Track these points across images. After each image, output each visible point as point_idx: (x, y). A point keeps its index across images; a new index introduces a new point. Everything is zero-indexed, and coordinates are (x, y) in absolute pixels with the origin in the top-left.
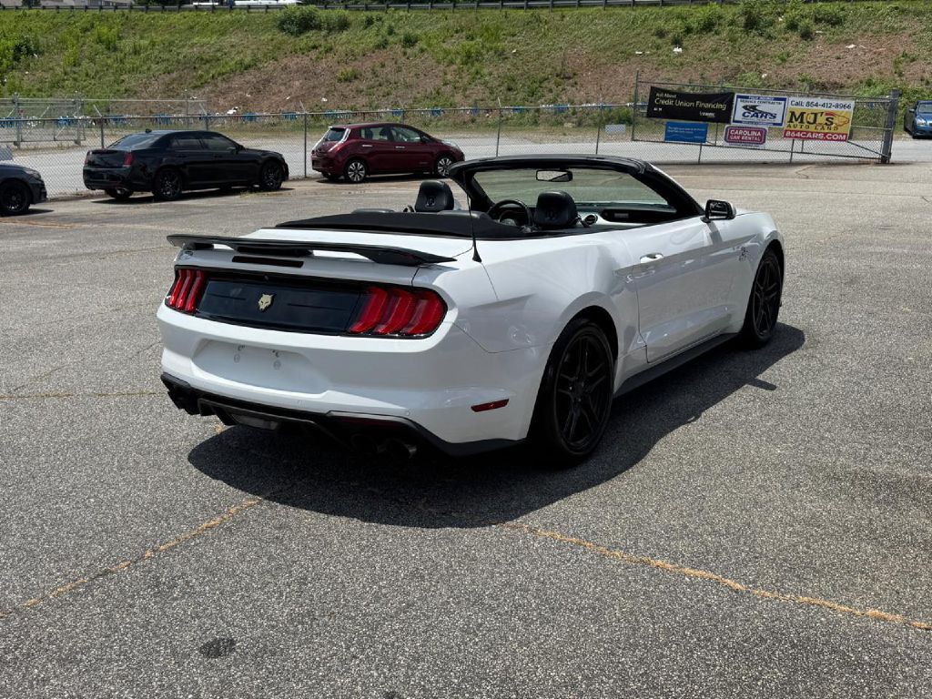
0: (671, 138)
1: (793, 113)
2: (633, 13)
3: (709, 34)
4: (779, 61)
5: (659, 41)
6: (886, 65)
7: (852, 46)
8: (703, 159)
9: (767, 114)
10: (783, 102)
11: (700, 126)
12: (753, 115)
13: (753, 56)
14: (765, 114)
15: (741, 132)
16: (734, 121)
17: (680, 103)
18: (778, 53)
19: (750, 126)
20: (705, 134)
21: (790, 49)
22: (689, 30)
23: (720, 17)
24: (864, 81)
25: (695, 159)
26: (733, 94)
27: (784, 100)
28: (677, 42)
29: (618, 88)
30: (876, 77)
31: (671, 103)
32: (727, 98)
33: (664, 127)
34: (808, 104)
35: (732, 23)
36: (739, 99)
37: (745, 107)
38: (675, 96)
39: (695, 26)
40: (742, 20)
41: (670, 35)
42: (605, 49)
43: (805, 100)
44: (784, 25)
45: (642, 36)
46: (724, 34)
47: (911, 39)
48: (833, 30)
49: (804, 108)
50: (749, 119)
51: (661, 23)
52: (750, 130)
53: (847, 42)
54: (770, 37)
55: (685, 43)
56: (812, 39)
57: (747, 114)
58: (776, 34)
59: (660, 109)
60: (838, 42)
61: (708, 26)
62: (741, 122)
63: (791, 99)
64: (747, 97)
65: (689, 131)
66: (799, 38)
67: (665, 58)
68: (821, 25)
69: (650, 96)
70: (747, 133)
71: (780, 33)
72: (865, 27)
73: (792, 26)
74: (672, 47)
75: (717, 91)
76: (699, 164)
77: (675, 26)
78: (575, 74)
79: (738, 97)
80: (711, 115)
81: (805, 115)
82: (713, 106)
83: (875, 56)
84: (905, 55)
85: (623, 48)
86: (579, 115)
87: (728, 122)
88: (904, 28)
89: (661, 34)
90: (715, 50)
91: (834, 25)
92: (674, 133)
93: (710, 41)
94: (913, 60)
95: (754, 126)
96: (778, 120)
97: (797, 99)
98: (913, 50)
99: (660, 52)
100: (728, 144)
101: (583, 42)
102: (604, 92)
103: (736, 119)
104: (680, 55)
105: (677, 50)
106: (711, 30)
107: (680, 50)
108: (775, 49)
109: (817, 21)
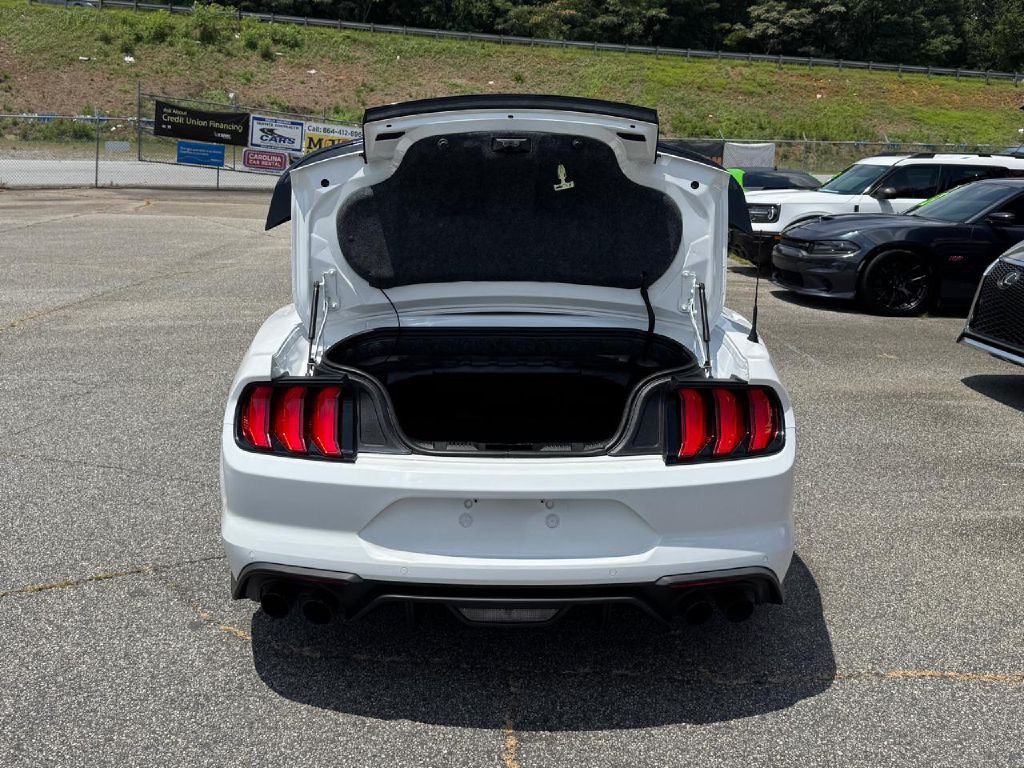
0: (183, 159)
1: (311, 139)
2: (69, 13)
3: (162, 45)
4: (244, 81)
5: (107, 48)
6: (349, 93)
7: (313, 72)
8: (222, 184)
9: (285, 138)
10: (300, 127)
11: (217, 148)
12: (271, 140)
13: (216, 74)
14: (282, 139)
15: (260, 157)
16: (252, 144)
17: (193, 121)
18: (241, 72)
19: (269, 150)
20: (222, 157)
21: (252, 68)
22: (139, 39)
23: (172, 28)
24: (332, 107)
25: (213, 184)
26: (248, 115)
27: (302, 124)
28: (128, 51)
29: (65, 97)
30: (342, 105)
31: (181, 120)
32: (242, 119)
33: (176, 147)
34: (326, 130)
35: (186, 35)
36: (255, 122)
37: (263, 130)
38: (185, 113)
39: (145, 34)
40: (197, 33)
41: (120, 41)
42: (41, 51)
43: (322, 126)
44: (243, 43)
45: (84, 40)
46: (179, 46)
47: (366, 69)
48: (292, 53)
49: (322, 134)
50: (267, 143)
51: (105, 27)
52: (270, 155)
53: (309, 67)
54: (229, 54)
55: (137, 53)
56: (273, 60)
57: (264, 138)
58: (235, 52)
59: (169, 127)
60: (299, 66)
61: (160, 36)
62: (259, 146)
63: (309, 123)
64: (264, 120)
65: (204, 153)
66: (260, 59)
67: (116, 67)
68: (280, 46)
69: (156, 111)
70: (267, 158)
71: (239, 49)
72: (322, 53)
73: (252, 45)
74: (122, 55)
75: (232, 111)
76: (218, 190)
77: (122, 32)
78: (6, 77)
79: (255, 118)
80: (227, 136)
81: (323, 141)
82: (228, 127)
83: (336, 83)
84: (364, 85)
85: (62, 52)
86: (21, 125)
87: (246, 145)
88: (358, 58)
89: (107, 40)
90: (172, 63)
91: (292, 47)
92: (187, 154)
93: (163, 53)
94: (372, 90)
95: (273, 151)
96: (297, 145)
97: (314, 125)
98: (371, 80)
99: (109, 59)
100: (247, 169)
101: (10, 40)
102: (49, 100)
103: (254, 142)
104: (132, 65)
105: (129, 59)
106: (163, 41)
107: (131, 59)
108: (236, 67)
109: (276, 42)
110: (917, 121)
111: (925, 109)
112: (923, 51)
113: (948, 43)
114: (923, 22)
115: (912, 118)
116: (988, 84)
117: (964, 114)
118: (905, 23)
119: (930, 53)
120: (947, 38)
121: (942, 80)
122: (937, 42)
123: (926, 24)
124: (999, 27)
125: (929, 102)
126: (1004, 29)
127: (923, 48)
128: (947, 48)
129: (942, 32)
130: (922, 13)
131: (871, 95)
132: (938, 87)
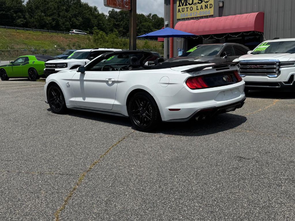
110: (25, 44)
111: (26, 40)
112: (15, 23)
113: (22, 21)
114: (13, 14)
115: (24, 43)
116: (42, 33)
117: (38, 42)
118: (8, 14)
119: (17, 24)
120: (21, 19)
121: (29, 32)
122: (19, 21)
123: (15, 15)
124: (36, 17)
125: (27, 38)
126: (38, 17)
127: (15, 22)
128: (22, 22)
129: (20, 17)
130: (13, 12)
131: (9, 36)
132: (28, 34)
